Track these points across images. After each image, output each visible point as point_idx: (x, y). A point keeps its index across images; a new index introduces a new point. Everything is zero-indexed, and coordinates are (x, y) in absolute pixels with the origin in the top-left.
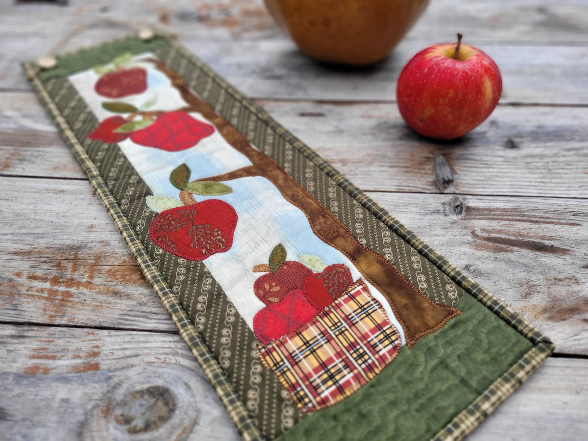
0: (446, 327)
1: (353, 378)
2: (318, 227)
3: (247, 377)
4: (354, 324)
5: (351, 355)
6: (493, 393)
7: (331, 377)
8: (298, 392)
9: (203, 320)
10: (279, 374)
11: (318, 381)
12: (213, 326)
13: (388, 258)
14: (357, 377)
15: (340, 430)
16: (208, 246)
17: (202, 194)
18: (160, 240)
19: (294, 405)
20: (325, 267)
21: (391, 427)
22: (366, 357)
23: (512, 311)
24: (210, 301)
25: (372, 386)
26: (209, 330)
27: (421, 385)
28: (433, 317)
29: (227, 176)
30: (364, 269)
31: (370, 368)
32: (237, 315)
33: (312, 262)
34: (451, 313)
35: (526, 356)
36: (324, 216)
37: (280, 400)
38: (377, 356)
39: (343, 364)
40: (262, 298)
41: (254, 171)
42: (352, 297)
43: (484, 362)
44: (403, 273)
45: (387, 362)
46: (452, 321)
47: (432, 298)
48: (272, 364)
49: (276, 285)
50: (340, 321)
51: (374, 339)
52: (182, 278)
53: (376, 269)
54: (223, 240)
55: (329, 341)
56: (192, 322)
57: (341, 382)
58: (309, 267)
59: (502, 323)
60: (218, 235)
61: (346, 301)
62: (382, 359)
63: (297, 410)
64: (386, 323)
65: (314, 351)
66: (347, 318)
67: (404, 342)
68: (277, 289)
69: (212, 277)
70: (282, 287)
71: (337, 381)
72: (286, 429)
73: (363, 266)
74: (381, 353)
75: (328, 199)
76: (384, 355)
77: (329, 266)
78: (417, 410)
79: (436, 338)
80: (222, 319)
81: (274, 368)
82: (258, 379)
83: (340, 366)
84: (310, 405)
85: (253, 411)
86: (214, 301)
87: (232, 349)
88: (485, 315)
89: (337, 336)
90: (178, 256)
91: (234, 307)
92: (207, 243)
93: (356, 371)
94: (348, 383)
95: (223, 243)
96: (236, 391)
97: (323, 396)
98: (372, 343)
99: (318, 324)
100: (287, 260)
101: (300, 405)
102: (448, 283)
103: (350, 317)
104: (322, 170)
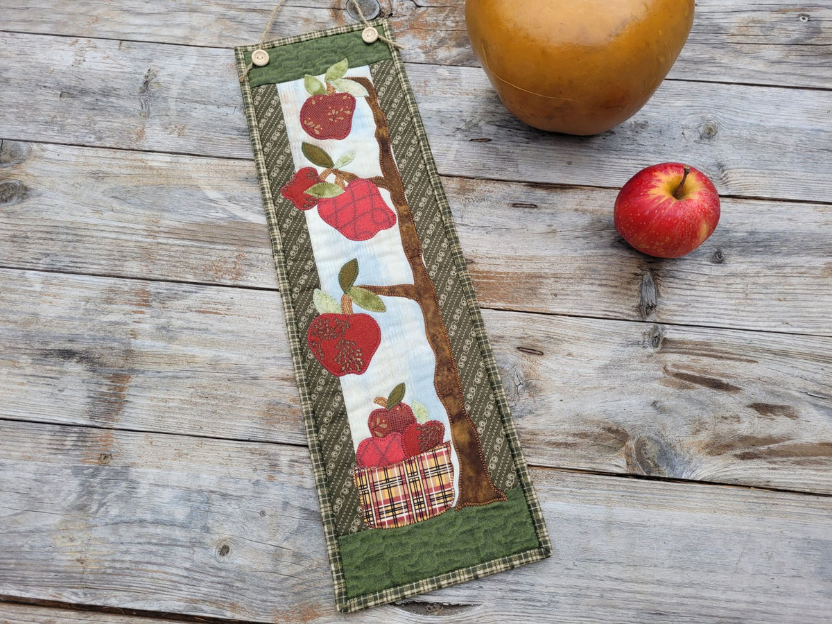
0: (489, 506)
1: (407, 516)
2: (439, 379)
3: (340, 487)
4: (426, 478)
5: (413, 500)
6: (490, 566)
7: (393, 510)
8: (368, 511)
9: (325, 432)
10: (361, 493)
11: (384, 509)
12: (330, 440)
13: (479, 431)
14: (409, 518)
15: (383, 547)
16: (348, 364)
17: (359, 304)
18: (314, 344)
19: (362, 519)
20: (428, 420)
21: (415, 559)
22: (423, 506)
23: (541, 517)
24: (334, 417)
25: (417, 527)
26: (326, 442)
27: (449, 540)
28: (485, 495)
29: (387, 290)
30: (456, 434)
31: (421, 514)
32: (349, 436)
33: (420, 411)
34: (499, 497)
35: (528, 552)
36: (449, 370)
37: (355, 512)
38: (430, 508)
39: (405, 504)
40: (372, 430)
41: (412, 292)
42: (435, 456)
43: (499, 543)
44: (483, 450)
45: (435, 515)
46: (496, 504)
47: (493, 480)
48: (359, 485)
49: (385, 423)
50: (417, 472)
51: (434, 494)
52: (320, 389)
53: (465, 438)
54: (361, 363)
55: (402, 484)
56: (317, 432)
57: (398, 516)
58: (416, 415)
59: (530, 521)
60: (358, 357)
61: (429, 457)
62: (433, 511)
63: (362, 523)
64: (449, 485)
65: (390, 487)
66: (423, 472)
67: (454, 505)
68: (384, 426)
69: (342, 396)
70: (388, 426)
71: (396, 515)
72: (351, 533)
73: (457, 431)
74: (434, 507)
75: (461, 350)
76: (436, 509)
77: (431, 421)
78: (437, 555)
79: (478, 511)
80: (338, 436)
81: (360, 488)
82: (346, 492)
83: (403, 505)
84: (372, 523)
85: (336, 513)
86: (337, 418)
87: (337, 463)
88: (521, 510)
89: (410, 482)
90: (323, 367)
91: (349, 429)
92: (348, 362)
93: (411, 513)
94: (402, 518)
95: (360, 365)
96: (329, 495)
97: (382, 520)
98: (432, 497)
99: (401, 467)
100: (402, 401)
101: (366, 520)
102: (512, 473)
103: (425, 471)
104: (470, 314)
